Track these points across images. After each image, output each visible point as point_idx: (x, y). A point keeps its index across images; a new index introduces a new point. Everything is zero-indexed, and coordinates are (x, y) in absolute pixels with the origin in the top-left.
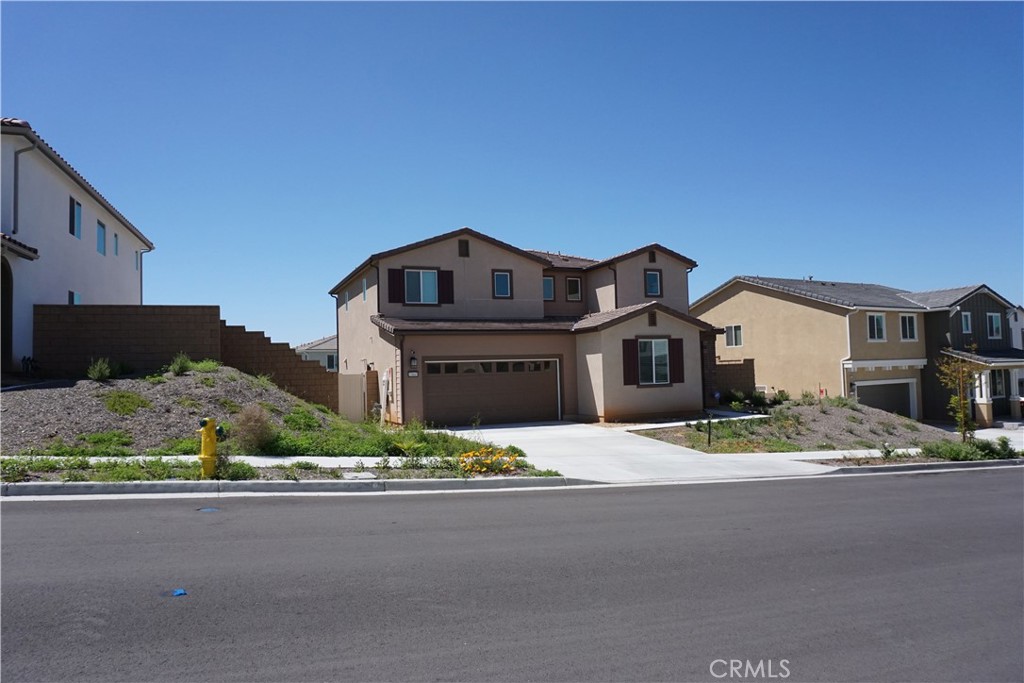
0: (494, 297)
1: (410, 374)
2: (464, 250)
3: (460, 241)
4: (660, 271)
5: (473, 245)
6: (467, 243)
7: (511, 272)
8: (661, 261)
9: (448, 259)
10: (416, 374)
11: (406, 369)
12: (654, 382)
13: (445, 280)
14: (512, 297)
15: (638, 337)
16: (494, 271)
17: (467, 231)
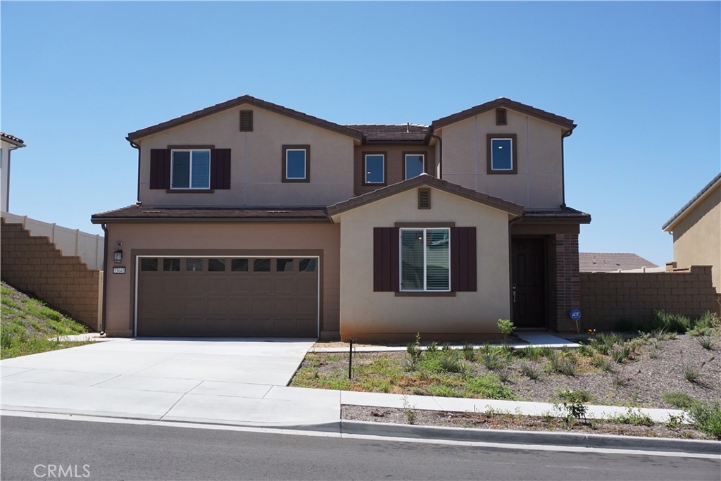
0: (284, 180)
1: (116, 271)
2: (246, 123)
3: (243, 113)
4: (514, 136)
5: (259, 116)
6: (250, 113)
7: (307, 147)
8: (515, 123)
9: (224, 134)
10: (122, 270)
11: (111, 264)
12: (425, 289)
13: (221, 161)
14: (308, 180)
15: (399, 225)
16: (285, 147)
17: (247, 99)
